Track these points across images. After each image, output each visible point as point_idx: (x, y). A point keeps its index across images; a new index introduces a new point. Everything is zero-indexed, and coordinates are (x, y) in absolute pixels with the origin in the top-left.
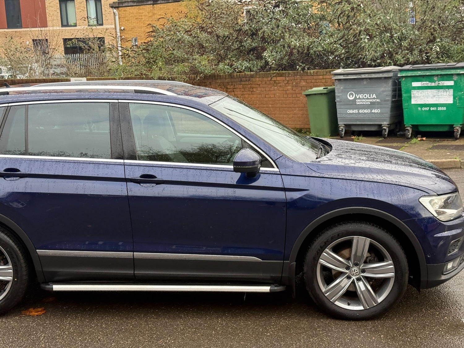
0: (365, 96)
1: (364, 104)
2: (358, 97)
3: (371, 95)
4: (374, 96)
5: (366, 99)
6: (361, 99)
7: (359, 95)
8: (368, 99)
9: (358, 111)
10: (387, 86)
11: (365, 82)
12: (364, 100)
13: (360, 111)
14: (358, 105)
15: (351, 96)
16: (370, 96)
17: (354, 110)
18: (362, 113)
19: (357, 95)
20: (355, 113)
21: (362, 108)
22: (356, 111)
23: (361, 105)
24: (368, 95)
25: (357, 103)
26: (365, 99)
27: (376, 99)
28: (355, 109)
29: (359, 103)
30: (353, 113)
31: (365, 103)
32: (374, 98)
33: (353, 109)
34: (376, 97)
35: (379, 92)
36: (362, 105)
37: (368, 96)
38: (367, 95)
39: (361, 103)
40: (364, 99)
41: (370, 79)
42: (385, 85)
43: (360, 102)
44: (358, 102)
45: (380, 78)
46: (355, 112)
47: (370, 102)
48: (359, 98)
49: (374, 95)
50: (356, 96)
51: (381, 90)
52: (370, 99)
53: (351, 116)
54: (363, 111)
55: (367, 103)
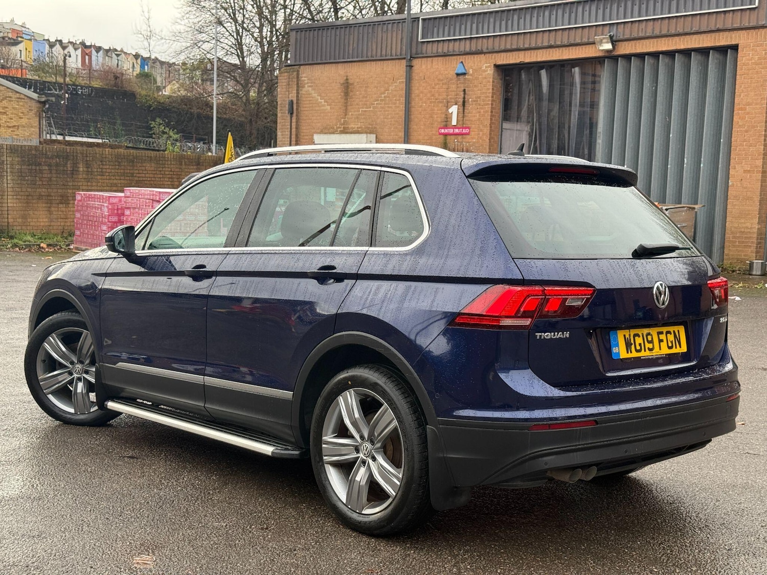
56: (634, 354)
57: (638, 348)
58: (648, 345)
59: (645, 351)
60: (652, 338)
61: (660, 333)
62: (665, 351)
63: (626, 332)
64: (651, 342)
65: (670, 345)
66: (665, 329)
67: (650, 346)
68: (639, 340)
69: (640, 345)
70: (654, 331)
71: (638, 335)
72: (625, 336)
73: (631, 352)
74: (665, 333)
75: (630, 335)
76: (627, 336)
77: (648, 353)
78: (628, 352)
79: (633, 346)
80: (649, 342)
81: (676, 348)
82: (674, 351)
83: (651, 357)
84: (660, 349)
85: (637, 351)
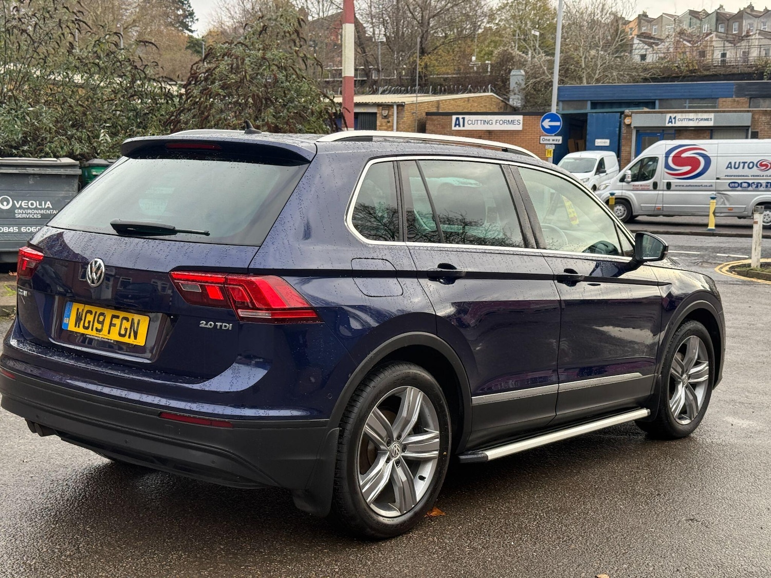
0: (32, 204)
1: (29, 218)
2: (18, 206)
3: (43, 202)
4: (49, 204)
5: (34, 209)
6: (24, 209)
7: (20, 202)
8: (36, 208)
9: (19, 229)
10: (71, 190)
11: (31, 182)
12: (30, 211)
13: (22, 229)
14: (19, 218)
15: (5, 203)
16: (40, 205)
17: (12, 228)
18: (26, 233)
19: (15, 202)
20: (13, 233)
21: (26, 225)
22: (16, 229)
23: (24, 218)
24: (38, 202)
25: (17, 216)
26: (31, 209)
27: (50, 209)
28: (14, 225)
29: (20, 216)
30: (9, 233)
31: (31, 216)
32: (48, 208)
33: (9, 225)
34: (51, 207)
35: (56, 199)
36: (26, 218)
37: (36, 204)
38: (34, 202)
39: (24, 216)
40: (29, 208)
41: (41, 175)
42: (67, 188)
43: (23, 213)
44: (19, 214)
45: (60, 176)
46: (12, 231)
47: (41, 214)
48: (21, 208)
49: (48, 202)
50: (13, 203)
51: (60, 195)
52: (41, 209)
53: (6, 238)
54: (29, 229)
55: (35, 216)
56: (81, 330)
57: (86, 325)
58: (97, 325)
59: (92, 330)
60: (104, 320)
61: (114, 317)
62: (114, 336)
63: (81, 307)
64: (102, 323)
65: (123, 332)
66: (122, 314)
67: (99, 326)
68: (90, 317)
69: (89, 322)
70: (109, 313)
71: (91, 312)
72: (78, 309)
73: (79, 327)
74: (121, 318)
75: (83, 310)
76: (80, 310)
77: (94, 333)
78: (75, 326)
79: (82, 322)
80: (99, 322)
81: (129, 337)
82: (125, 340)
83: (96, 338)
84: (109, 333)
85: (85, 328)
